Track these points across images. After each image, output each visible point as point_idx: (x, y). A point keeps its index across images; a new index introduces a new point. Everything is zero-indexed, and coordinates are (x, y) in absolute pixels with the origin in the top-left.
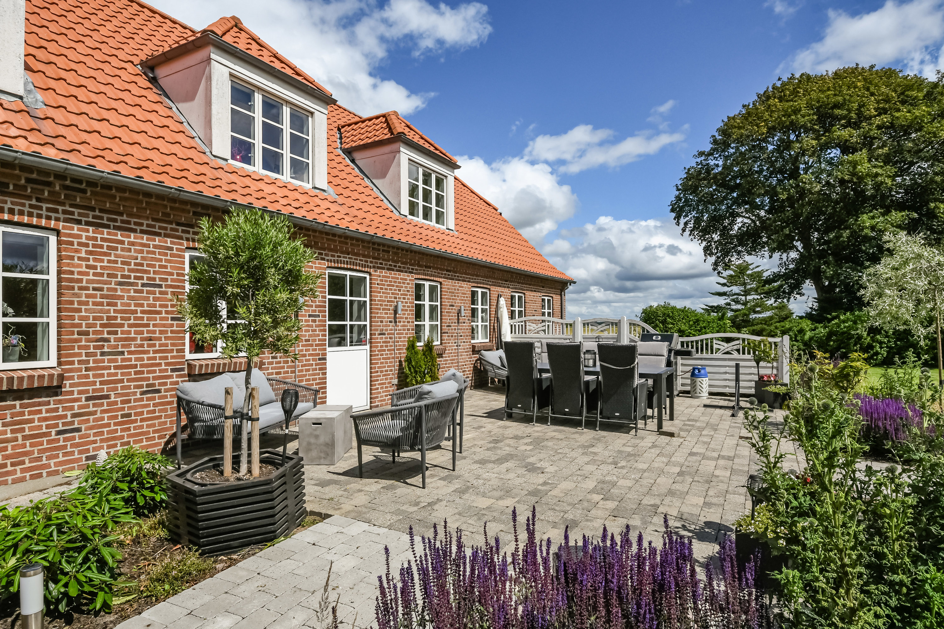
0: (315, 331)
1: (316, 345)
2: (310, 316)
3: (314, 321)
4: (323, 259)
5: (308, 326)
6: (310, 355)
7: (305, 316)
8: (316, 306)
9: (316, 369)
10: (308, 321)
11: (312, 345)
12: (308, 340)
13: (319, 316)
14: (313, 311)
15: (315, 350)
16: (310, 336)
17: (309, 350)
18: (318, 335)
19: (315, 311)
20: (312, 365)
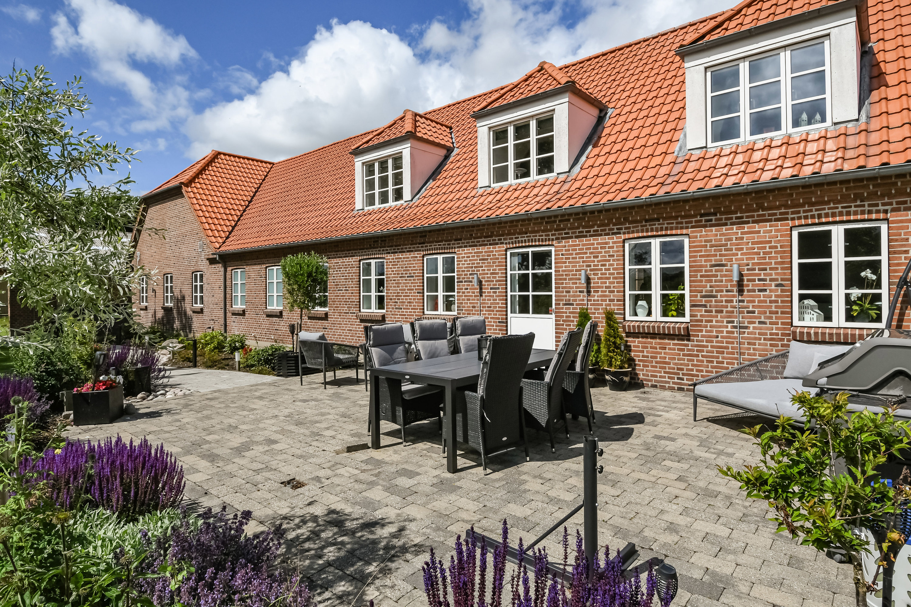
0: (496, 300)
1: (497, 311)
2: (491, 289)
3: (495, 292)
4: (502, 243)
5: (490, 296)
6: (492, 318)
7: (488, 289)
8: (497, 281)
9: (496, 330)
10: (490, 292)
11: (493, 311)
12: (490, 307)
13: (499, 288)
14: (494, 285)
15: (496, 315)
16: (491, 304)
17: (491, 314)
18: (498, 303)
19: (496, 285)
20: (493, 326)
